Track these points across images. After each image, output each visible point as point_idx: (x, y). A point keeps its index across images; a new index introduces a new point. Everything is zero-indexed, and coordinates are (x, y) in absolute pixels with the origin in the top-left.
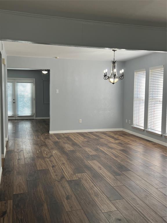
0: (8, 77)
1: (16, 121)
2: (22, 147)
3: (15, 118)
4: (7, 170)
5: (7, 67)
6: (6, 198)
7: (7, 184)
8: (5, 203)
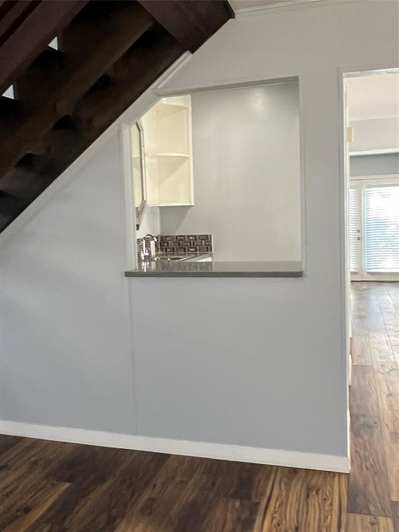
0: (351, 175)
1: (365, 286)
2: (393, 360)
3: (362, 276)
4: (362, 420)
5: (350, 150)
6: (372, 508)
7: (368, 464)
8: (373, 524)
